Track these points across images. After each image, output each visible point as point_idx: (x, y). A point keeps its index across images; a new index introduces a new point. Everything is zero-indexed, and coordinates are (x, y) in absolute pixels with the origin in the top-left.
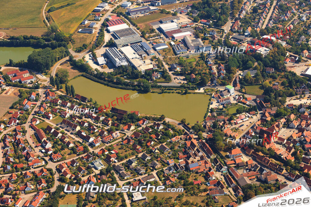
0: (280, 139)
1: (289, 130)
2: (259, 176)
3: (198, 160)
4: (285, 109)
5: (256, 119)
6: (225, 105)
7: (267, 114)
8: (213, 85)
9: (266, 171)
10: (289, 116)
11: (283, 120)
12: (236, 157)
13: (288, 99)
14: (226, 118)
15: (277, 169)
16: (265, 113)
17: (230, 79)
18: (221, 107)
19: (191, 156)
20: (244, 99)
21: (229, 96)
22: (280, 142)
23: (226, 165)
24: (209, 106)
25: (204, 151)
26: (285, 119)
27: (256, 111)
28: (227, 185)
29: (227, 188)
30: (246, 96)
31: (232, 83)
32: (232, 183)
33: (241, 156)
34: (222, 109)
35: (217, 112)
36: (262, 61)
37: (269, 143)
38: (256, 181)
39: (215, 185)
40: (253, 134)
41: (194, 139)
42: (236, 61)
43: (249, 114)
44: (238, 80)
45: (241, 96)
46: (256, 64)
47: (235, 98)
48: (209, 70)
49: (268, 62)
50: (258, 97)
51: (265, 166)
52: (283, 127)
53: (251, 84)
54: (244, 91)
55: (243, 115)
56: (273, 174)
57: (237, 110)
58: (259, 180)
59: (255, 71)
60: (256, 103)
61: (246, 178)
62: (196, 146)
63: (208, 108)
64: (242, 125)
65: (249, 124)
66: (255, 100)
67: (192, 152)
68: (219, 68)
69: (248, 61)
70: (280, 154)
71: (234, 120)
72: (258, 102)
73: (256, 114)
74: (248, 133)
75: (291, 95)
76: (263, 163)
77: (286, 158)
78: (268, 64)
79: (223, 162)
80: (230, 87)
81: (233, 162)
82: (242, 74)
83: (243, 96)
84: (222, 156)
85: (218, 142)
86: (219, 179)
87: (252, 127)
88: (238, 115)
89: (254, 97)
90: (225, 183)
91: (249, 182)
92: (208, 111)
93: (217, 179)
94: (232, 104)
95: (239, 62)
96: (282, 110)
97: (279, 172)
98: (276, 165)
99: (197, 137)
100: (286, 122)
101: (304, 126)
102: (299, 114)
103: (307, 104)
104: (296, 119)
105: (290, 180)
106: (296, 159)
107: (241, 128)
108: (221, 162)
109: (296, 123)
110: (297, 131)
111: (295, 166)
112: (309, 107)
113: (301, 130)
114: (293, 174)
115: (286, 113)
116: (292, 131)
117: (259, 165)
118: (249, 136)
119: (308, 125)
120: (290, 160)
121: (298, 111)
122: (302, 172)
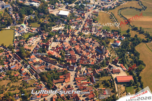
0: (52, 48)
1: (56, 43)
2: (46, 67)
3: (14, 64)
4: (52, 33)
5: (39, 39)
6: (22, 34)
7: (44, 36)
8: (14, 24)
9: (49, 64)
10: (55, 36)
11: (52, 38)
12: (33, 60)
13: (53, 27)
14: (24, 41)
15: (54, 63)
16: (43, 36)
17: (22, 20)
18: (20, 35)
19: (10, 62)
20: (31, 30)
21: (23, 29)
22: (53, 49)
23: (29, 64)
24: (14, 35)
25: (16, 59)
26: (53, 37)
27: (38, 35)
28: (31, 74)
29: (32, 76)
30: (32, 28)
31: (24, 22)
32: (34, 73)
33: (36, 59)
35: (19, 38)
36: (37, 10)
37: (48, 50)
38: (45, 70)
39: (25, 75)
40: (39, 47)
41: (10, 53)
42: (24, 11)
43: (35, 37)
44: (26, 20)
45: (30, 29)
46: (34, 12)
47: (26, 30)
48: (11, 17)
49: (40, 10)
50: (38, 28)
51: (48, 62)
52: (53, 42)
53: (33, 22)
54: (30, 26)
55: (32, 38)
56: (53, 65)
57: (29, 36)
58: (46, 69)
59: (34, 15)
60: (38, 31)
61: (40, 69)
62: (12, 57)
63: (14, 37)
64: (33, 43)
65: (36, 42)
66: (37, 30)
67: (10, 60)
68: (16, 15)
69: (30, 11)
70: (54, 55)
71: (28, 41)
72: (39, 30)
73: (38, 37)
74: (37, 47)
75: (54, 26)
76: (47, 61)
77: (57, 56)
79: (27, 63)
80: (23, 24)
81: (32, 62)
82: (28, 17)
83: (31, 29)
84: (26, 60)
85: (23, 53)
86: (27, 72)
87: (38, 44)
88: (30, 38)
89: (36, 28)
90: (30, 73)
91: (42, 71)
92: (14, 38)
93: (26, 72)
94: (25, 33)
95: (25, 12)
96: (51, 34)
97: (55, 64)
98: (53, 61)
99: (11, 52)
100: (54, 39)
101: (63, 40)
102: (59, 34)
103: (62, 29)
104: (59, 37)
105: (61, 67)
106: (62, 56)
107: (33, 45)
108: (26, 63)
109: (59, 39)
110: (60, 43)
111: (63, 60)
112: (63, 31)
113: (62, 42)
114: (62, 64)
115: (53, 34)
116: (57, 43)
117: (45, 62)
118: (37, 48)
119: (65, 39)
120: (59, 58)
121: (59, 33)
122: (66, 63)
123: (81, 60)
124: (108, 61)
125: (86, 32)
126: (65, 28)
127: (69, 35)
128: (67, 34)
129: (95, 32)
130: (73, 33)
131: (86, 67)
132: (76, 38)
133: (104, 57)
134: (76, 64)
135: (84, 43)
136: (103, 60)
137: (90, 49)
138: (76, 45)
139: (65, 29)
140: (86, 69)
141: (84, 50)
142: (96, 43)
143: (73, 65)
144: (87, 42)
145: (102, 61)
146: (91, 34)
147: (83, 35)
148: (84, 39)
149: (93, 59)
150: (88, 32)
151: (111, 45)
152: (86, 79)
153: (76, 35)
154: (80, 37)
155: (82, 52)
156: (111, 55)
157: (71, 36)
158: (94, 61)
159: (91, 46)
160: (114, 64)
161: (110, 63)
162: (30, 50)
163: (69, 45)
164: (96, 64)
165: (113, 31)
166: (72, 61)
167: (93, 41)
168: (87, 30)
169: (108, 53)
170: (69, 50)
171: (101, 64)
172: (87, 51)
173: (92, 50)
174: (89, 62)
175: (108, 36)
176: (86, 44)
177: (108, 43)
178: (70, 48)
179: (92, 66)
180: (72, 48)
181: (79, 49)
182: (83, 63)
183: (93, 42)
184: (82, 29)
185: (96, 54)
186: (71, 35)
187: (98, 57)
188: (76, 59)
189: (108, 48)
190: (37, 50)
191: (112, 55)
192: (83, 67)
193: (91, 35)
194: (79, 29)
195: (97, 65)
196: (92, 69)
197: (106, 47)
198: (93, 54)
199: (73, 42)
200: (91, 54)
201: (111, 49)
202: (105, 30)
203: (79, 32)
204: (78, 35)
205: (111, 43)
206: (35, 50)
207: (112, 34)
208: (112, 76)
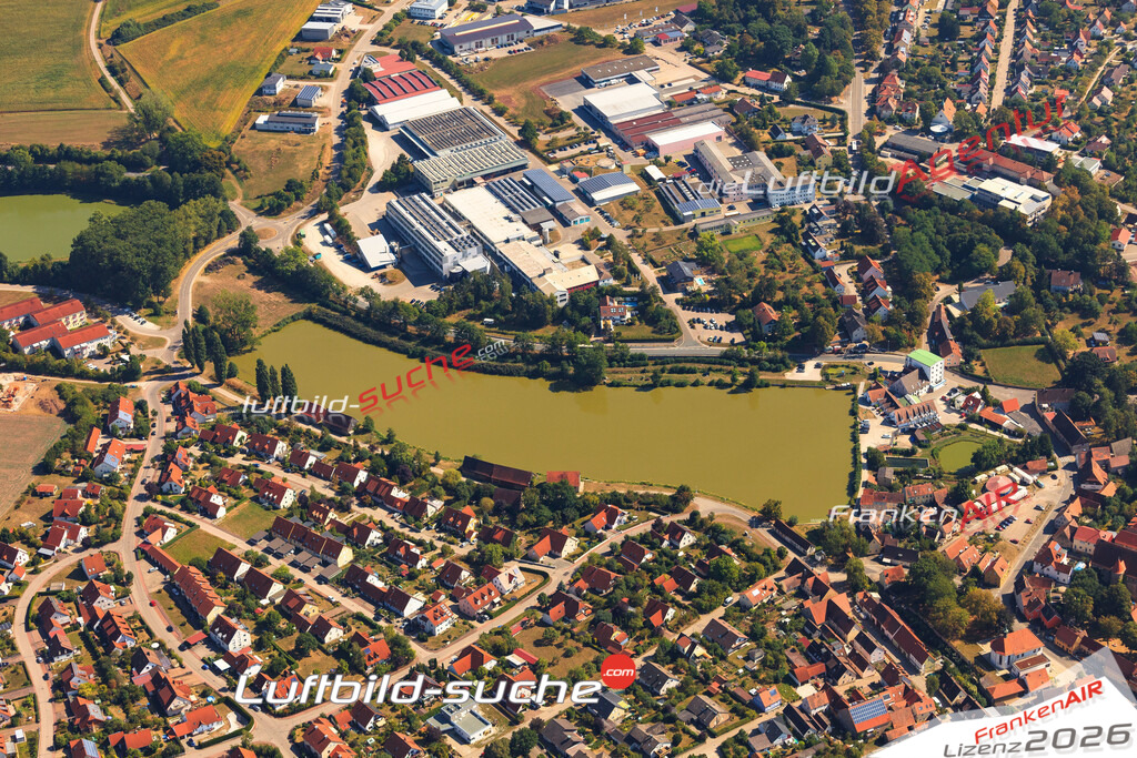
3: (872, 685)
5: (1055, 488)
6: (920, 436)
7: (1098, 471)
8: (852, 346)
12: (1024, 666)
14: (940, 495)
16: (1088, 465)
17: (914, 319)
18: (904, 442)
19: (844, 670)
20: (987, 404)
21: (923, 392)
23: (991, 703)
24: (855, 439)
25: (884, 640)
27: (1049, 456)
30: (995, 392)
31: (924, 338)
34: (913, 452)
35: (893, 463)
36: (1028, 243)
40: (1065, 561)
41: (838, 587)
42: (927, 245)
43: (1025, 468)
44: (946, 323)
46: (1005, 255)
47: (950, 404)
48: (825, 283)
49: (1054, 244)
50: (1042, 394)
53: (1002, 340)
54: (979, 371)
55: (1002, 475)
57: (977, 457)
59: (1009, 287)
60: (1041, 420)
62: (851, 623)
63: (855, 451)
65: (1033, 515)
67: (842, 650)
68: (866, 276)
69: (971, 245)
71: (973, 499)
73: (1050, 471)
78: (1055, 255)
79: (974, 688)
80: (922, 354)
81: (1015, 687)
82: (956, 298)
83: (984, 394)
84: (964, 662)
85: (940, 603)
89: (1027, 397)
92: (855, 462)
94: (944, 428)
95: (938, 251)
99: (841, 577)
162: (987, 580)
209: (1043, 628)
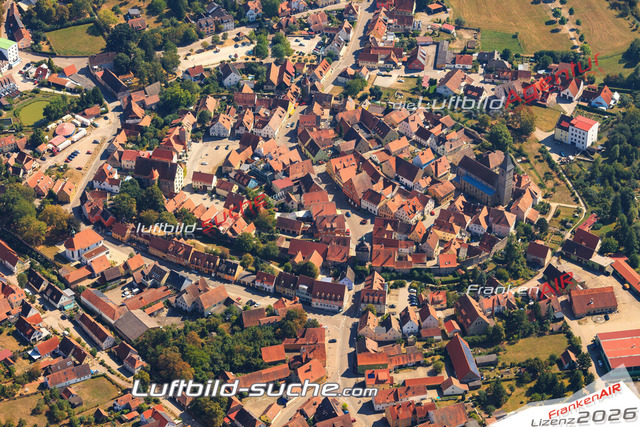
0: (197, 176)
1: (212, 145)
2: (172, 300)
5: (107, 126)
6: (4, 102)
7: (137, 109)
10: (202, 103)
11: (189, 121)
12: (90, 256)
13: (181, 52)
14: (22, 143)
15: (217, 270)
16: (129, 106)
20: (53, 72)
21: (5, 70)
22: (198, 185)
23: (67, 286)
26: (194, 114)
27: (101, 104)
28: (87, 346)
29: (93, 355)
30: (58, 62)
31: (4, 29)
32: (103, 337)
33: (103, 249)
37: (171, 195)
38: (169, 315)
39: (54, 355)
40: (116, 176)
43: (84, 115)
44: (17, 16)
45: (44, 66)
47: (25, 75)
50: (93, 59)
51: (181, 267)
52: (195, 140)
53: (61, 23)
54: (45, 48)
55: (67, 123)
56: (213, 285)
57: (47, 111)
58: (175, 311)
60: (94, 78)
61: (138, 313)
64: (74, 154)
65: (92, 148)
66: (87, 72)
71: (46, 142)
72: (99, 74)
73: (103, 115)
74: (101, 175)
75: (186, 40)
76: (172, 258)
77: (231, 230)
79: (55, 278)
80: (5, 43)
81: (84, 272)
83: (50, 65)
84: (46, 260)
85: (23, 221)
86: (60, 331)
87: (106, 155)
88: (52, 126)
89: (83, 63)
90: (83, 341)
91: (151, 323)
93: (55, 333)
94: (22, 94)
96: (178, 90)
97: (226, 277)
98: (212, 257)
100: (199, 121)
101: (251, 127)
102: (226, 92)
103: (239, 60)
104: (224, 109)
105: (262, 293)
106: (261, 226)
107: (74, 164)
108: (49, 279)
109: (227, 122)
110: (236, 145)
111: (267, 250)
112: (248, 69)
113: (248, 141)
114: (267, 275)
115: (190, 96)
116: (222, 148)
117: (164, 268)
118: (106, 185)
119: (264, 122)
120: (245, 236)
121: (221, 85)
122: (289, 264)
123: (375, 247)
124: (540, 242)
125: (386, 70)
126: (258, 52)
127: (289, 95)
128: (270, 87)
129: (435, 68)
130: (311, 80)
131: (408, 284)
132: (327, 111)
133: (511, 218)
134: (349, 269)
135: (379, 142)
136: (506, 240)
137: (421, 172)
138: (337, 153)
139: (258, 60)
140: (411, 299)
141: (386, 185)
142: (453, 135)
143: (335, 276)
144: (401, 135)
145: (500, 247)
146: (413, 83)
147: (367, 90)
148: (377, 113)
149: (448, 236)
150: (395, 74)
151: (539, 146)
152: (419, 358)
153: (326, 91)
154: (351, 104)
155: (375, 197)
156: (549, 206)
157: (300, 102)
158: (453, 248)
159: (426, 157)
160: (574, 257)
161: (550, 252)
162: (59, 199)
163: (295, 156)
164: (469, 263)
165: (541, 59)
166: (324, 255)
167: (436, 123)
168: (388, 60)
169: (533, 196)
170: (295, 189)
171: (495, 260)
172: (406, 186)
173: (434, 182)
174: (422, 252)
175: (519, 89)
176: (394, 146)
177: (523, 132)
178: (300, 175)
179: (444, 279)
180: (313, 176)
181: (361, 181)
182: (389, 265)
183: (437, 130)
184: (357, 54)
185: (460, 201)
186: (295, 93)
187: (477, 222)
188: (345, 242)
189: (528, 166)
190: (104, 192)
191: (554, 206)
192: (395, 287)
193: (415, 91)
194: (341, 53)
195: (474, 270)
196: (447, 296)
197: (516, 157)
198: (445, 206)
199: (313, 135)
200: (430, 204)
201: (543, 168)
202: (497, 56)
203: (344, 74)
204: (340, 90)
205: (540, 134)
206: (93, 195)
207: (538, 77)
208: (569, 335)
209: (103, 226)
